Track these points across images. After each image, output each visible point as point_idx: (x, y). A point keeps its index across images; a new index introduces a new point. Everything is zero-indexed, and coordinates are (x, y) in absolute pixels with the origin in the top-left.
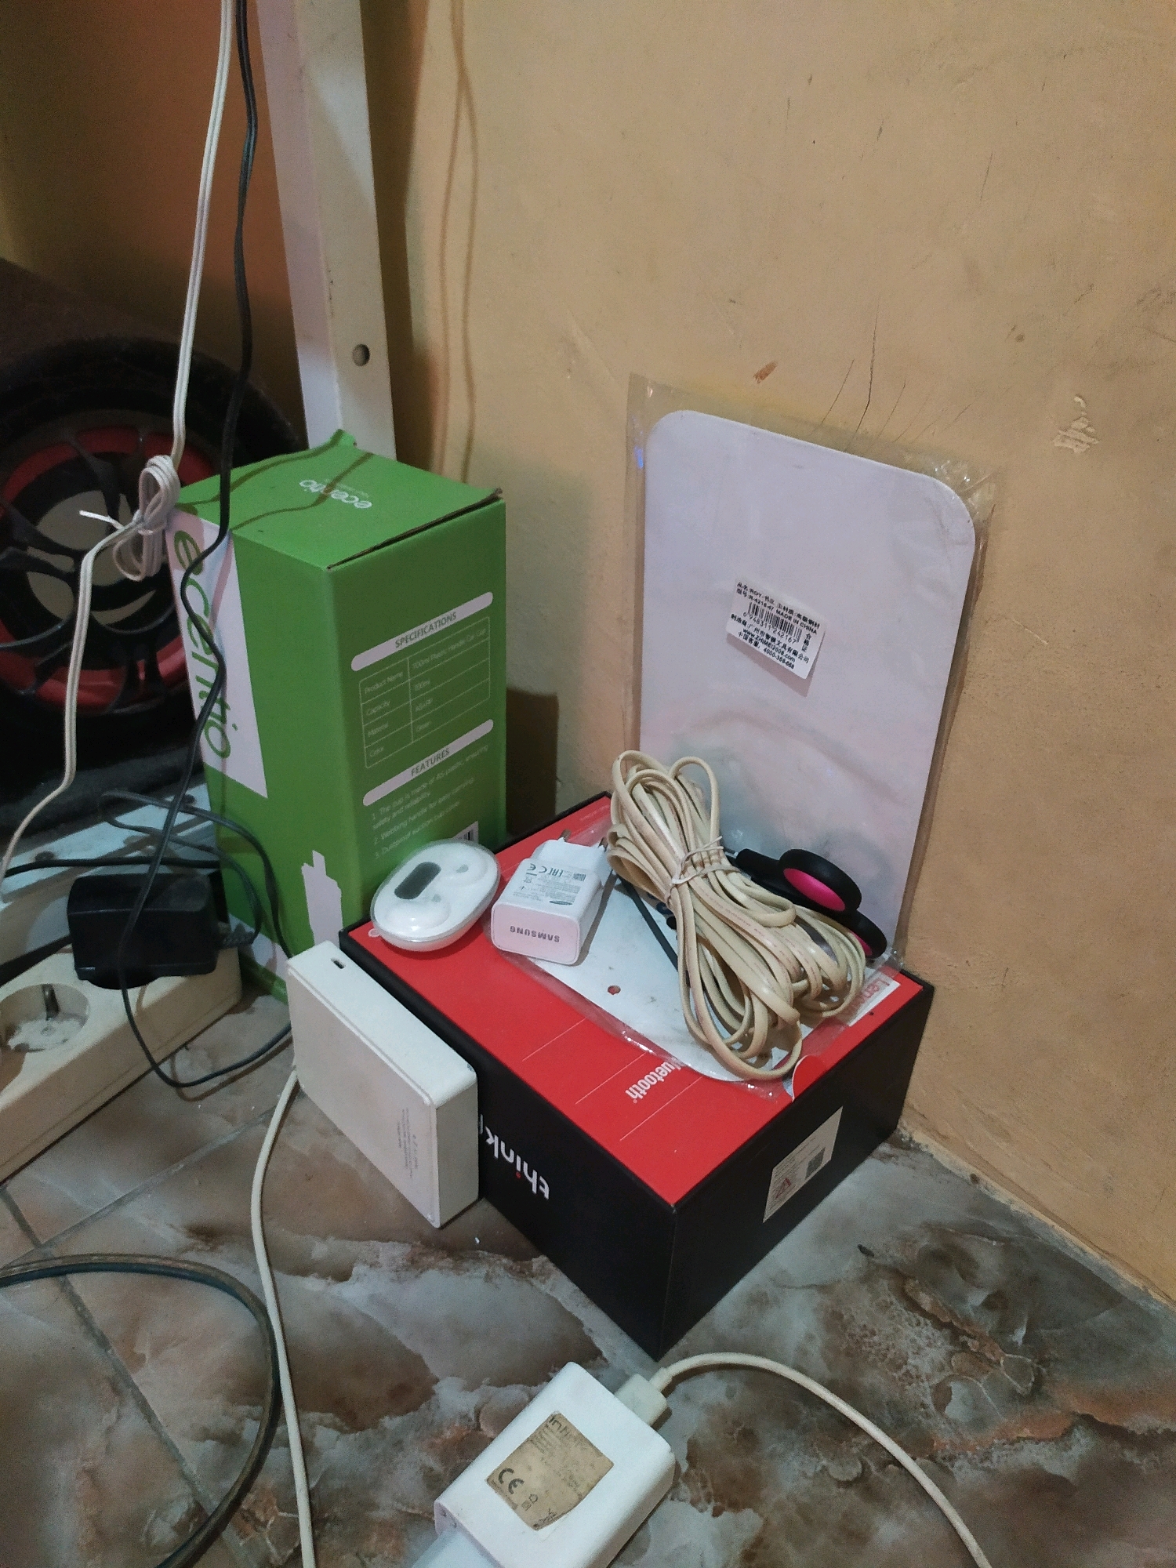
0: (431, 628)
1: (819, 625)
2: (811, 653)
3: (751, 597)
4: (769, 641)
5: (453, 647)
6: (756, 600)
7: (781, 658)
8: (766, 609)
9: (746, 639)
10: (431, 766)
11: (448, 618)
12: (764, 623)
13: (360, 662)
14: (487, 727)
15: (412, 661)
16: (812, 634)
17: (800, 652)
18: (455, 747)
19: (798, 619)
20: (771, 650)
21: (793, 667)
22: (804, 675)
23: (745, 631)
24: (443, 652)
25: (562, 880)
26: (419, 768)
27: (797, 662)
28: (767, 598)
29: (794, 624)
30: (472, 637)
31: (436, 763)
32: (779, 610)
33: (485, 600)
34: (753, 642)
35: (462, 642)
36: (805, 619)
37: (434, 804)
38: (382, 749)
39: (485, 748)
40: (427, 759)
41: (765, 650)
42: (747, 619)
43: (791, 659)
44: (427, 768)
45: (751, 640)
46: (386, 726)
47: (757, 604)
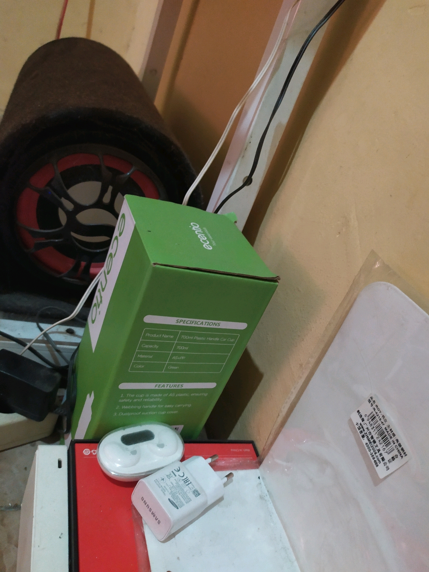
0: (202, 323)
1: (406, 455)
2: (394, 466)
3: (375, 410)
4: (372, 441)
5: (210, 339)
6: (377, 413)
7: (373, 456)
8: (380, 422)
9: (359, 429)
10: (168, 388)
11: (215, 323)
12: (375, 428)
13: (149, 319)
14: (212, 385)
15: (182, 334)
16: (399, 456)
17: (386, 460)
18: (187, 386)
19: (395, 442)
20: (370, 446)
21: (377, 466)
22: (381, 476)
23: (361, 424)
24: (204, 339)
25: (186, 489)
26: (161, 386)
27: (381, 465)
28: (383, 417)
29: (391, 442)
30: (225, 340)
31: (172, 388)
32: (387, 428)
33: (242, 326)
34: (362, 434)
35: (217, 339)
36: (400, 445)
37: (162, 406)
38: (143, 366)
39: (206, 395)
40: (168, 384)
41: (366, 444)
42: (366, 419)
43: (379, 460)
44: (165, 388)
45: (361, 432)
46: (151, 357)
47: (375, 415)
